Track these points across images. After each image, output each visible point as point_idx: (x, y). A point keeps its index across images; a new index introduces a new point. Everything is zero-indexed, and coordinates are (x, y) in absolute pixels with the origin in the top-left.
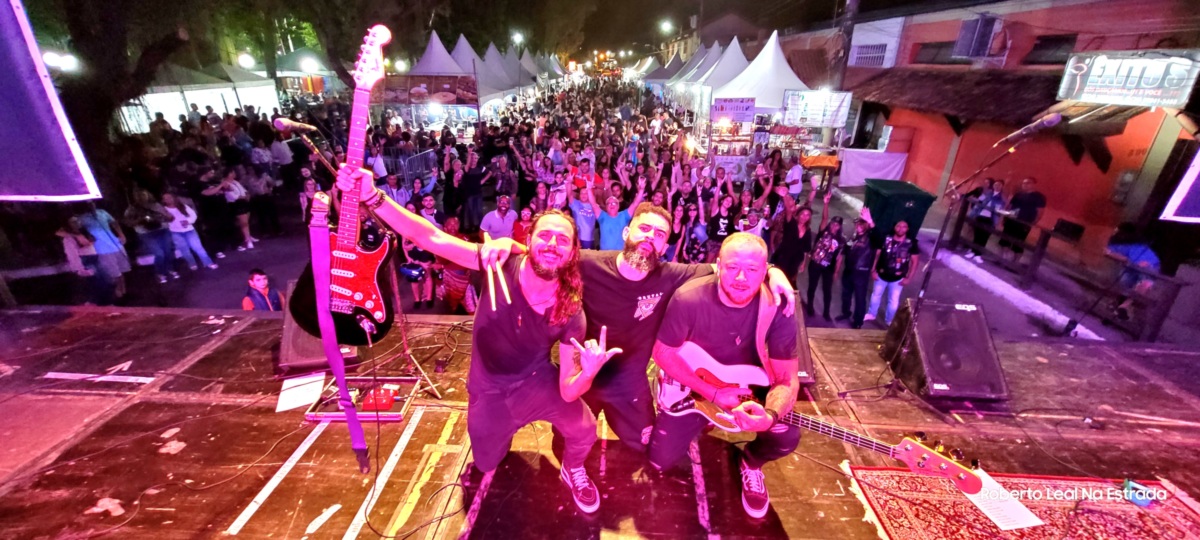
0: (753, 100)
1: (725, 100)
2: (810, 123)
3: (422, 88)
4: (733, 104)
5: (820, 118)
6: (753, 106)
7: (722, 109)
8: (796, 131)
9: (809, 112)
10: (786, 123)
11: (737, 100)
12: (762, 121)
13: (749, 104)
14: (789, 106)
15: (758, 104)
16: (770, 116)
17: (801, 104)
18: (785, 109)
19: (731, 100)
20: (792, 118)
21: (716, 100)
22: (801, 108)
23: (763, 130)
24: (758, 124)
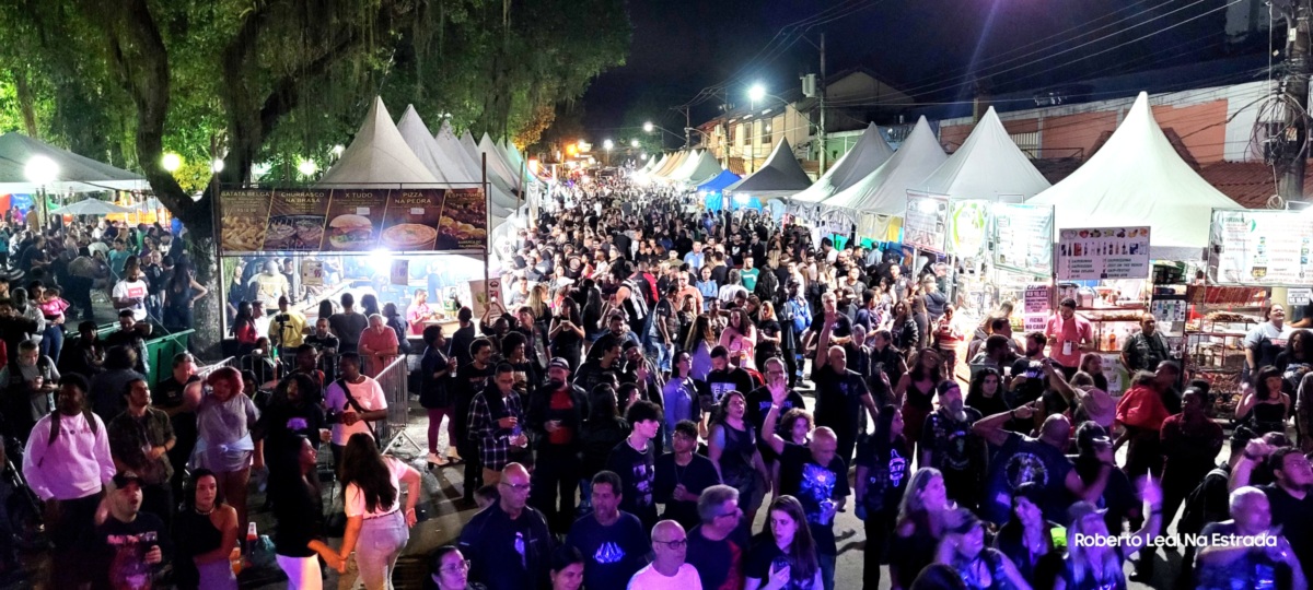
0: (1145, 231)
1: (1084, 233)
3: (361, 216)
4: (1102, 241)
6: (1145, 245)
7: (1077, 251)
8: (1241, 295)
9: (1270, 254)
10: (1223, 280)
11: (1109, 232)
12: (1166, 275)
14: (1226, 244)
15: (1153, 243)
16: (1181, 265)
17: (1252, 238)
18: (1217, 249)
19: (1096, 233)
20: (1233, 270)
21: (1063, 232)
22: (1252, 247)
23: (1172, 295)
24: (1157, 282)
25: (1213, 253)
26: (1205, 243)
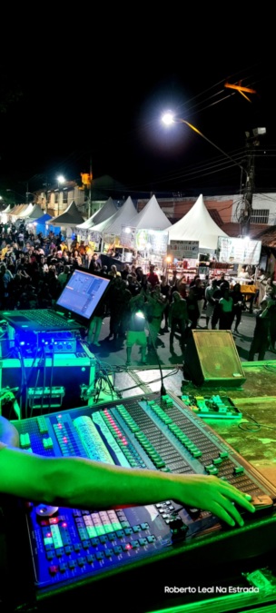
0: (197, 243)
1: (178, 242)
2: (235, 261)
4: (184, 245)
5: (242, 258)
6: (197, 247)
7: (176, 248)
8: (226, 266)
9: (235, 253)
10: (220, 261)
11: (186, 242)
12: (204, 258)
13: (195, 245)
14: (222, 249)
15: (201, 246)
16: (208, 255)
17: (230, 247)
18: (219, 250)
19: (182, 242)
20: (224, 258)
21: (172, 241)
22: (230, 250)
23: (205, 265)
24: (200, 260)
25: (218, 252)
26: (216, 248)
